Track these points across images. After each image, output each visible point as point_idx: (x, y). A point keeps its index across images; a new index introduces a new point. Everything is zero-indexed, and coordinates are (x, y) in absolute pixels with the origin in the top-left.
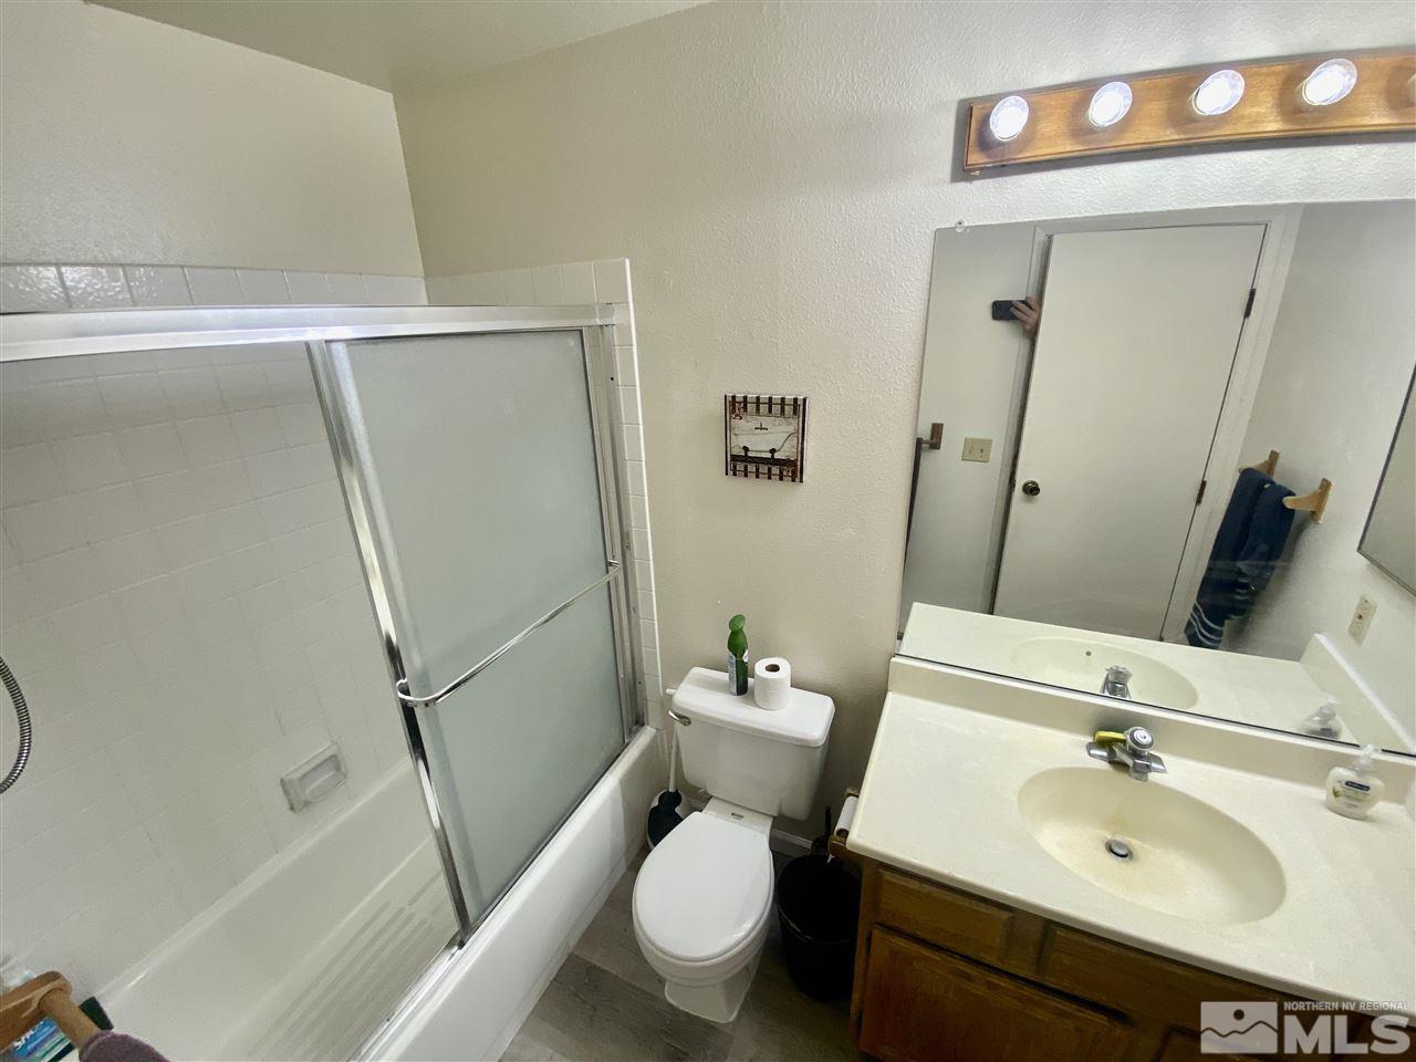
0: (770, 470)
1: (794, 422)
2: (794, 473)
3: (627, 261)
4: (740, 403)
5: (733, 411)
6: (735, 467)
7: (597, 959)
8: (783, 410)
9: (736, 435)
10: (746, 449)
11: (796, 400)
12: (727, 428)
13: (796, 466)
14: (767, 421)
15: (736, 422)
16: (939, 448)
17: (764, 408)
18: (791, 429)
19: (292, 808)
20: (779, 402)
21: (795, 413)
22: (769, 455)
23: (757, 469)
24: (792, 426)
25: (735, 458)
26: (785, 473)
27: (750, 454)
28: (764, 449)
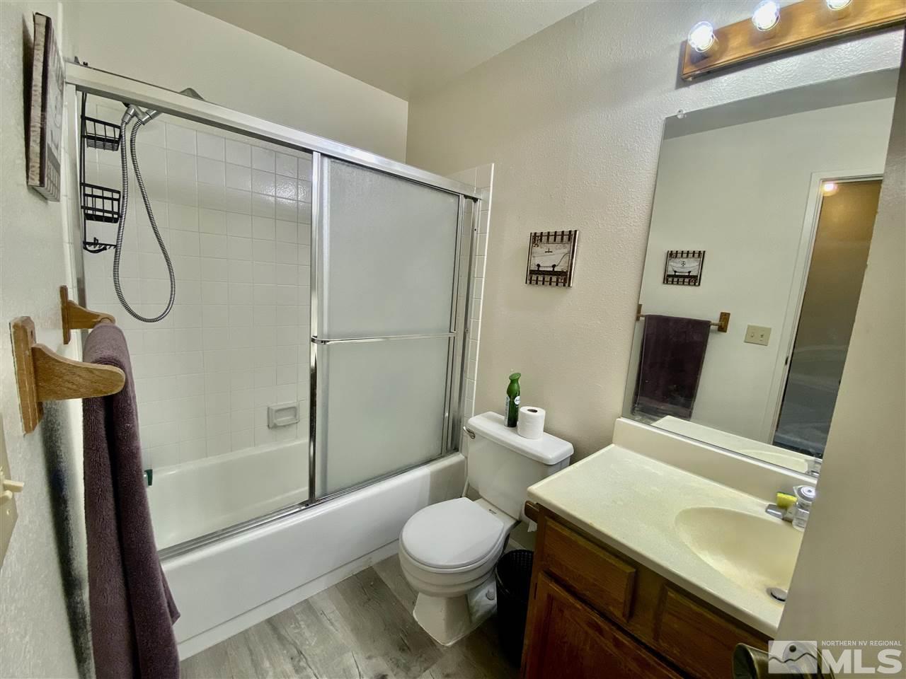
0: (551, 279)
1: (568, 246)
2: (565, 280)
3: (493, 165)
4: (538, 236)
5: (534, 242)
6: (531, 278)
7: (383, 575)
8: (562, 239)
9: (534, 257)
10: (539, 266)
11: (570, 232)
12: (530, 253)
13: (567, 275)
14: (552, 247)
15: (536, 249)
16: (725, 331)
17: (551, 239)
18: (566, 251)
19: (268, 426)
20: (561, 233)
21: (569, 240)
22: (551, 269)
23: (544, 279)
24: (565, 249)
25: (532, 272)
26: (560, 280)
27: (541, 269)
28: (548, 265)
